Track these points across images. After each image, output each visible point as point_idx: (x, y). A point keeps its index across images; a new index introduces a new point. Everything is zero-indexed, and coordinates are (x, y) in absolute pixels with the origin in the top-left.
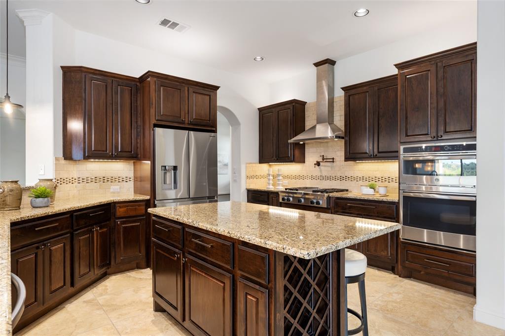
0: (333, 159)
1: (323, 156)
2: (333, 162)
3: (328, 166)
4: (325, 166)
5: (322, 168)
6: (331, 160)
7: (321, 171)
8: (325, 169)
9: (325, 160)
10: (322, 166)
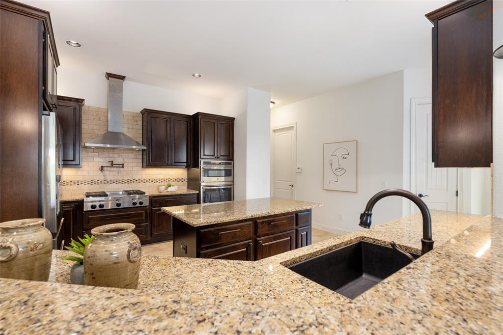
0: (123, 164)
1: (112, 161)
2: (123, 167)
3: (114, 171)
4: (109, 171)
5: (106, 173)
6: (121, 166)
7: (104, 176)
8: (110, 174)
9: (114, 166)
10: (107, 170)
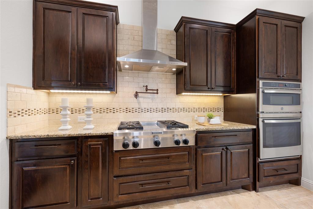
0: (157, 90)
1: (147, 86)
2: (157, 93)
3: (148, 98)
4: (144, 98)
